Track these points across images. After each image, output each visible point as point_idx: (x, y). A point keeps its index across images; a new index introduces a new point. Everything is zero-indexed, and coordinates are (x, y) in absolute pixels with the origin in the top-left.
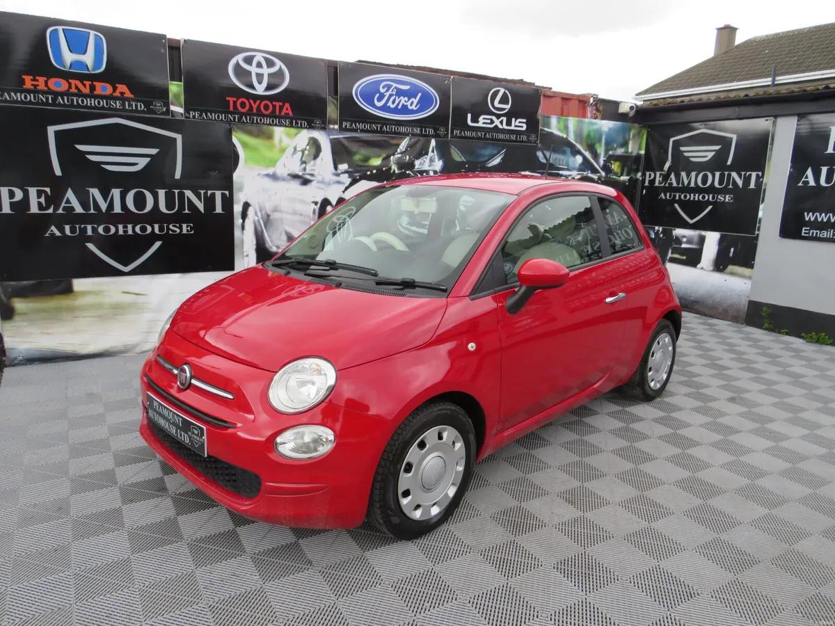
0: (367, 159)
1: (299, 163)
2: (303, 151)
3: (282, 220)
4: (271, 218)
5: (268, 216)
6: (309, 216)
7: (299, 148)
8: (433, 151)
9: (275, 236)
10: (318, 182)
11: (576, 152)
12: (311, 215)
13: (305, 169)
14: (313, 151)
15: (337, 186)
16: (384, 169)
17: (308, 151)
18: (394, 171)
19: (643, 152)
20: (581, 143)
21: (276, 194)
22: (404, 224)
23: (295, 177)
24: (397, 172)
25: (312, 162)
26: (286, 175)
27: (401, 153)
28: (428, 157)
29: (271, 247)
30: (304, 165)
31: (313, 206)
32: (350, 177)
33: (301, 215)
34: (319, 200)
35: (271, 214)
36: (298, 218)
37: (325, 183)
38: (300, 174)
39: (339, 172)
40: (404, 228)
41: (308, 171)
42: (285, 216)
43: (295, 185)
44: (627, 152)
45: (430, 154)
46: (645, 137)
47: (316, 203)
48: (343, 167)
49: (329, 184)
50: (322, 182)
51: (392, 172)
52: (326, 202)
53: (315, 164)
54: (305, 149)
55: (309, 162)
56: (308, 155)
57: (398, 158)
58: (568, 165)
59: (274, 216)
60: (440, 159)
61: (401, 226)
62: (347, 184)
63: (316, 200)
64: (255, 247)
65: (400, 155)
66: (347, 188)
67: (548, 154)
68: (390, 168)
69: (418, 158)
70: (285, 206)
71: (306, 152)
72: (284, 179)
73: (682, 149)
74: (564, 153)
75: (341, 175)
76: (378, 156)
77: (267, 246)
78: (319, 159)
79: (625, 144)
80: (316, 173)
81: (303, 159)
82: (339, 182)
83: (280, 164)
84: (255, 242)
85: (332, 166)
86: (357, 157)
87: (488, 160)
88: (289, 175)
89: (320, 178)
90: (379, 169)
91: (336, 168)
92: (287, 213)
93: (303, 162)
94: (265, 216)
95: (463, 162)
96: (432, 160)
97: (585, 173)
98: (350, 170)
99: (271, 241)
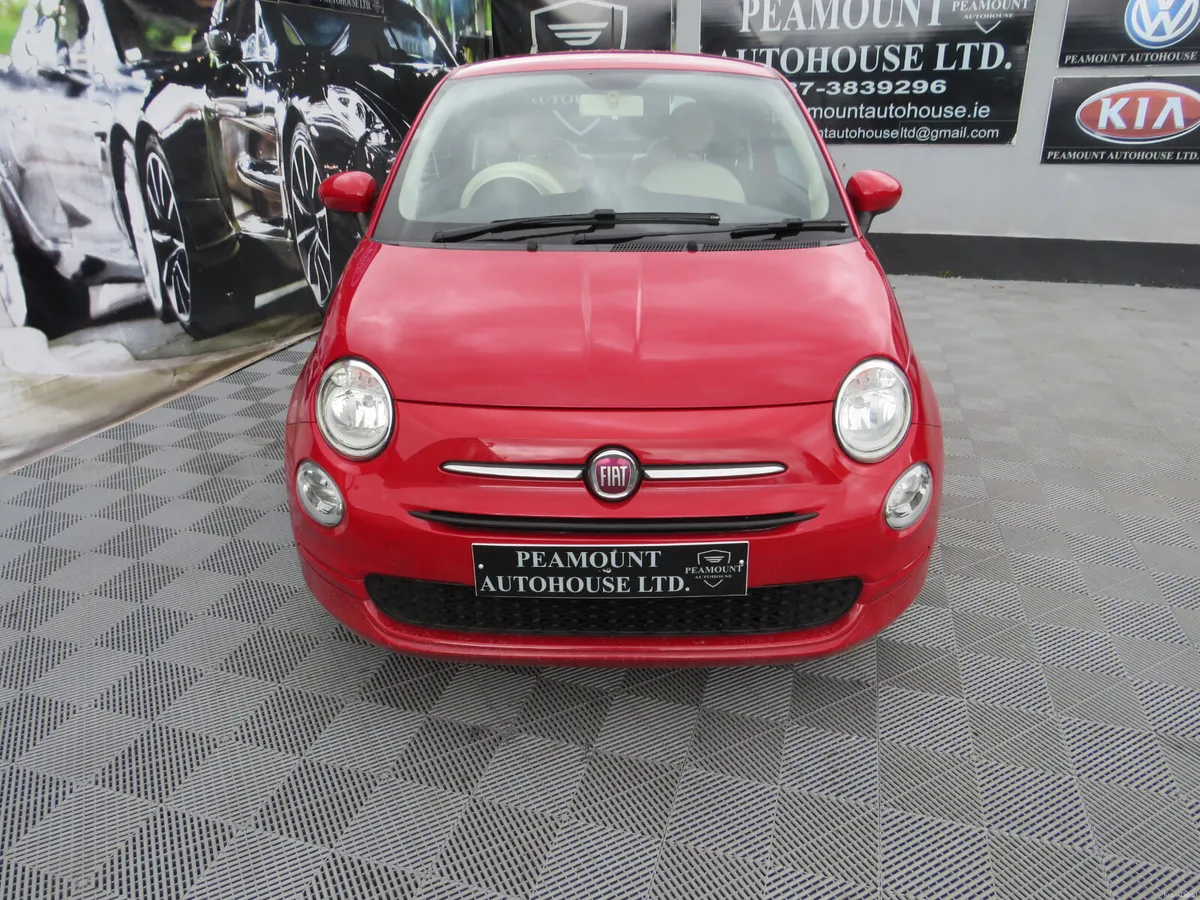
0: (168, 40)
1: (55, 46)
2: (56, 17)
3: (50, 179)
4: (29, 174)
5: (21, 171)
6: (96, 166)
7: (47, 11)
8: (261, 26)
9: (44, 216)
10: (97, 89)
11: (428, 32)
12: (99, 161)
13: (67, 60)
14: (75, 18)
15: (129, 97)
16: (199, 60)
17: (66, 16)
18: (215, 64)
19: (489, 33)
20: (430, 16)
21: (25, 119)
22: (246, 168)
23: (53, 77)
24: (219, 66)
25: (78, 44)
26: (34, 74)
27: (218, 27)
28: (257, 35)
29: (42, 242)
30: (64, 51)
31: (99, 144)
32: (149, 76)
33: (82, 164)
34: (108, 130)
35: (24, 166)
36: (77, 171)
37: (110, 92)
38: (62, 70)
39: (129, 65)
40: (246, 175)
41: (74, 65)
42: (53, 169)
43: (56, 96)
44: (474, 32)
45: (259, 30)
46: (489, 8)
47: (103, 136)
48: (134, 55)
49: (116, 93)
50: (103, 89)
51: (211, 65)
52: (119, 133)
53: (83, 48)
54: (60, 14)
55: (73, 44)
56: (67, 26)
57: (216, 36)
58: (421, 54)
59: (34, 170)
60: (272, 41)
61: (242, 172)
62: (147, 92)
63: (101, 130)
64: (10, 246)
65: (216, 32)
66: (148, 101)
67: (399, 35)
68: (207, 59)
69: (244, 38)
70: (46, 144)
71: (63, 21)
72: (33, 85)
73: (552, 27)
74: (413, 33)
75: (134, 73)
76: (185, 33)
77: (36, 240)
78: (88, 36)
79: (471, 22)
80: (89, 70)
81: (61, 36)
82: (132, 89)
83: (17, 45)
84: (8, 235)
85: (114, 53)
86: (152, 34)
87: (333, 44)
88: (42, 73)
89: (98, 79)
90: (190, 57)
91: (122, 58)
92: (56, 162)
93: (62, 44)
94: (15, 172)
95: (301, 47)
96: (262, 44)
97: (441, 66)
98: (146, 61)
99: (40, 229)
